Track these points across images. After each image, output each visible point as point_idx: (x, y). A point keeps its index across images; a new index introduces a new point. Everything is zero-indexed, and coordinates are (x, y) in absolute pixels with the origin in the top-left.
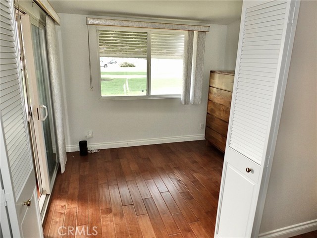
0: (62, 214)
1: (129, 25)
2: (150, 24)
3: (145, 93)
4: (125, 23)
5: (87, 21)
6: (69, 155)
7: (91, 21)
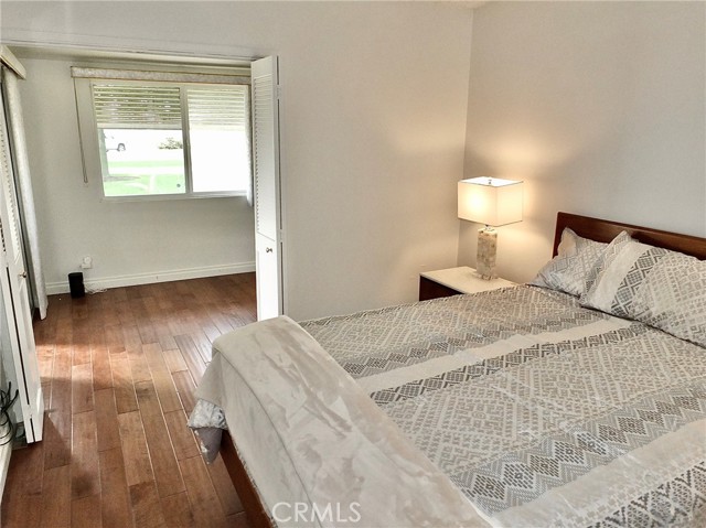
0: (48, 358)
1: (146, 78)
2: (181, 75)
3: (182, 190)
4: (139, 74)
5: (72, 71)
6: (51, 298)
7: (78, 71)
